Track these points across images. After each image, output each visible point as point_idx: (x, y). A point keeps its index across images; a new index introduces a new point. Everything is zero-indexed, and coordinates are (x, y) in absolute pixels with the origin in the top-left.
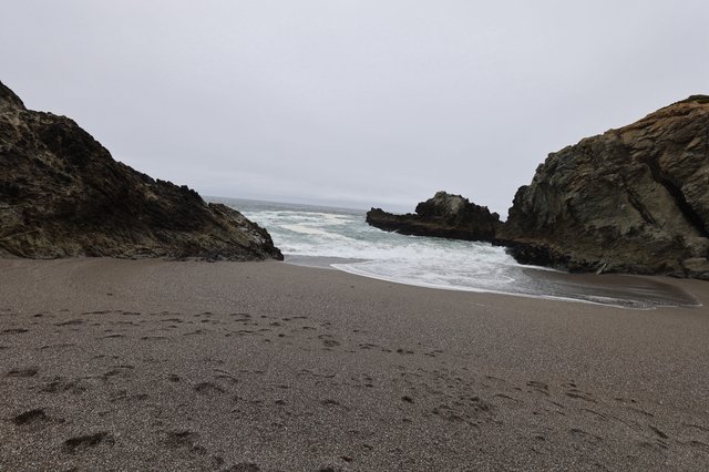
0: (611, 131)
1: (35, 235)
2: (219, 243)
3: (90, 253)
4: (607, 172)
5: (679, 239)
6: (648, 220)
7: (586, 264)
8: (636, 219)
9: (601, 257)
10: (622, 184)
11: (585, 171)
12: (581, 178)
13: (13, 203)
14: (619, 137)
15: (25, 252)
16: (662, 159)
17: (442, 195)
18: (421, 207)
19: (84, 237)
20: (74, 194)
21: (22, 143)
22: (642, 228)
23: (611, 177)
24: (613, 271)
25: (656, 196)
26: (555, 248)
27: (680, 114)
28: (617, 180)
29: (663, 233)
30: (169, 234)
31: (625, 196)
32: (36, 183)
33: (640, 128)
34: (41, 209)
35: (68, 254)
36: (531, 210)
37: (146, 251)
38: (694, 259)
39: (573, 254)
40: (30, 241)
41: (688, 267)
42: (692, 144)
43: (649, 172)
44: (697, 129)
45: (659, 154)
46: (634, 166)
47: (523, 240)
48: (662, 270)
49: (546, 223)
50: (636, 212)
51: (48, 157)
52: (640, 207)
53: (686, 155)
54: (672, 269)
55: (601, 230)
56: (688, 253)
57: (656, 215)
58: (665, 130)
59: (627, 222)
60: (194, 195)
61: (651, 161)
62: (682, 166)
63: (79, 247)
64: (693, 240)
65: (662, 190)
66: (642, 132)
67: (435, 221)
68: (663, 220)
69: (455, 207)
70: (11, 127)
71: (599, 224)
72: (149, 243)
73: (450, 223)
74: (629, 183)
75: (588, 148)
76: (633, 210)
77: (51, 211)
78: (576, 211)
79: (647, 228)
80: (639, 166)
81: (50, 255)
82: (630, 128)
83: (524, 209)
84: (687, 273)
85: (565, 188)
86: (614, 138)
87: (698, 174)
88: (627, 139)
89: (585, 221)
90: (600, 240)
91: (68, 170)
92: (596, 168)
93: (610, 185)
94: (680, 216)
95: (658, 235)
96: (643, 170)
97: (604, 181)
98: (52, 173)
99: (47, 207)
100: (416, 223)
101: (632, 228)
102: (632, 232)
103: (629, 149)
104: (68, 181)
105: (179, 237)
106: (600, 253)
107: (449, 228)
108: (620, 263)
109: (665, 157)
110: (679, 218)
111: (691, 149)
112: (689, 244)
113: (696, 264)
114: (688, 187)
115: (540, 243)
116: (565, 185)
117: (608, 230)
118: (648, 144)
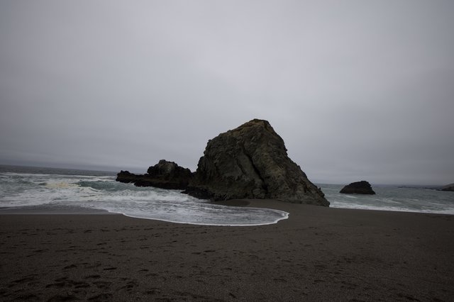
0: (230, 131)
4: (229, 150)
5: (253, 180)
6: (244, 173)
7: (220, 197)
8: (240, 173)
9: (227, 192)
10: (234, 156)
11: (221, 149)
12: (219, 153)
14: (232, 134)
17: (163, 162)
18: (151, 169)
22: (241, 177)
23: (230, 152)
24: (230, 199)
25: (244, 160)
26: (210, 189)
27: (250, 126)
31: (236, 161)
33: (238, 131)
36: (204, 170)
39: (216, 192)
41: (254, 193)
43: (242, 150)
44: (253, 133)
45: (244, 143)
46: (237, 147)
47: (199, 186)
48: (246, 196)
49: (210, 176)
50: (240, 169)
52: (241, 166)
53: (251, 143)
54: (249, 195)
55: (228, 178)
56: (255, 188)
57: (246, 170)
58: (245, 132)
59: (237, 174)
61: (242, 145)
62: (251, 148)
64: (258, 181)
65: (247, 158)
67: (158, 178)
68: (248, 173)
69: (169, 169)
71: (227, 175)
73: (166, 179)
74: (236, 155)
75: (222, 137)
76: (239, 167)
79: (243, 176)
80: (239, 147)
82: (235, 130)
83: (202, 169)
84: (253, 196)
85: (213, 158)
86: (230, 134)
87: (256, 152)
88: (234, 135)
89: (223, 173)
90: (227, 184)
92: (225, 148)
93: (230, 156)
94: (253, 170)
95: (247, 179)
96: (240, 149)
97: (228, 154)
100: (149, 180)
101: (238, 177)
102: (239, 179)
103: (235, 139)
106: (227, 190)
107: (165, 182)
108: (233, 194)
109: (246, 144)
111: (253, 141)
112: (256, 183)
113: (257, 191)
114: (254, 157)
115: (205, 187)
116: (214, 156)
117: (230, 178)
118: (241, 137)
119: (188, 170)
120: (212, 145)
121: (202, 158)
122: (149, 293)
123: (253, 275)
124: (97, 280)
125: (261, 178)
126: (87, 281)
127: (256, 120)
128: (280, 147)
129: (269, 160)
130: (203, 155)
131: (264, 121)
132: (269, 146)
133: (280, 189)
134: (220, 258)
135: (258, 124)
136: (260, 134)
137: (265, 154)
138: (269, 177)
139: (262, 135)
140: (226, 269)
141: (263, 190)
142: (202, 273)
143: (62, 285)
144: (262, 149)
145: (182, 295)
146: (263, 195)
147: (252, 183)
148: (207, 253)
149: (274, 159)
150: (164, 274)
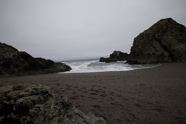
0: (145, 31)
1: (20, 72)
2: (54, 70)
3: (30, 74)
4: (146, 41)
5: (163, 53)
6: (156, 50)
8: (154, 50)
9: (147, 61)
10: (149, 43)
11: (141, 41)
12: (141, 43)
13: (17, 68)
14: (147, 32)
15: (19, 75)
16: (156, 36)
17: (115, 52)
18: (111, 55)
19: (28, 72)
20: (26, 65)
21: (17, 58)
22: (155, 52)
23: (147, 42)
25: (156, 44)
26: (138, 60)
27: (158, 25)
28: (148, 42)
29: (159, 53)
30: (44, 70)
31: (151, 45)
32: (20, 64)
33: (150, 29)
34: (21, 68)
35: (26, 75)
36: (134, 52)
37: (40, 73)
38: (165, 58)
39: (141, 61)
40: (19, 73)
41: (164, 60)
42: (161, 31)
43: (154, 39)
44: (161, 28)
47: (133, 60)
48: (159, 62)
49: (137, 54)
50: (154, 49)
51: (22, 59)
52: (154, 48)
53: (160, 34)
54: (161, 61)
55: (147, 54)
56: (165, 57)
57: (158, 49)
58: (155, 29)
59: (152, 51)
60: (52, 61)
61: (154, 36)
62: (160, 36)
63: (27, 74)
64: (166, 54)
65: (158, 43)
66: (151, 30)
67: (114, 58)
68: (159, 50)
69: (118, 54)
70: (16, 55)
71: (146, 53)
72: (41, 72)
73: (117, 58)
74: (151, 42)
75: (141, 35)
76: (153, 48)
77: (23, 68)
78: (141, 51)
79: (156, 52)
80: (152, 38)
81: (23, 75)
82: (149, 29)
83: (133, 52)
84: (164, 62)
85: (138, 46)
86: (146, 32)
87: (163, 38)
88: (148, 32)
89: (144, 53)
90: (147, 57)
91: (25, 61)
92: (143, 40)
93: (147, 43)
96: (153, 39)
97: (145, 42)
98: (22, 62)
99: (22, 68)
100: (110, 60)
101: (153, 53)
102: (153, 54)
103: (149, 34)
104: (25, 63)
105: (46, 70)
106: (147, 60)
108: (151, 61)
109: (156, 35)
110: (162, 49)
111: (160, 32)
112: (165, 54)
113: (166, 59)
114: (162, 41)
115: (135, 60)
116: (138, 45)
117: (148, 54)
118: (153, 32)
119: (126, 53)
120: (136, 40)
121: (132, 47)
122: (119, 96)
123: (168, 96)
124: (101, 90)
125: (168, 52)
126: (99, 90)
127: (162, 20)
128: (182, 32)
129: (173, 41)
130: (133, 45)
131: (168, 19)
132: (173, 32)
133: (184, 56)
134: (148, 88)
135: (163, 22)
136: (165, 27)
137: (171, 38)
138: (174, 50)
139: (167, 27)
140: (152, 92)
141: (170, 58)
142: (140, 92)
143: (92, 91)
144: (167, 35)
145: (132, 99)
146: (170, 60)
147: (162, 55)
148: (141, 85)
149: (177, 40)
150: (124, 91)
